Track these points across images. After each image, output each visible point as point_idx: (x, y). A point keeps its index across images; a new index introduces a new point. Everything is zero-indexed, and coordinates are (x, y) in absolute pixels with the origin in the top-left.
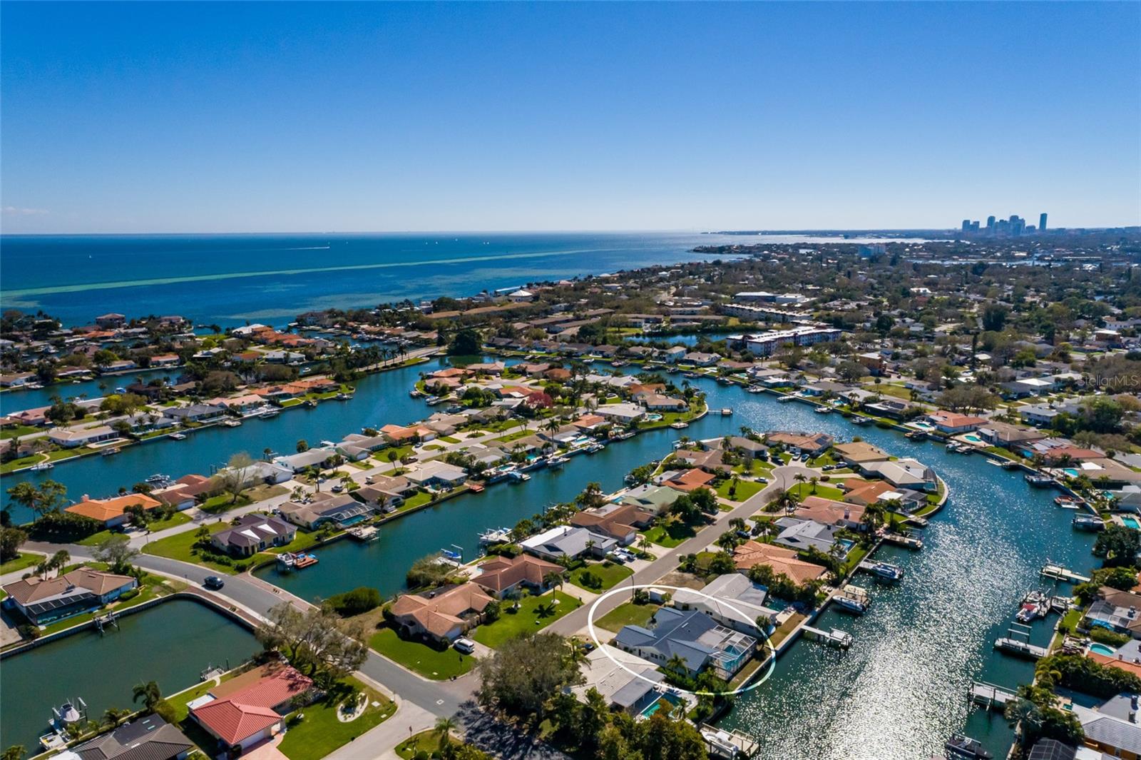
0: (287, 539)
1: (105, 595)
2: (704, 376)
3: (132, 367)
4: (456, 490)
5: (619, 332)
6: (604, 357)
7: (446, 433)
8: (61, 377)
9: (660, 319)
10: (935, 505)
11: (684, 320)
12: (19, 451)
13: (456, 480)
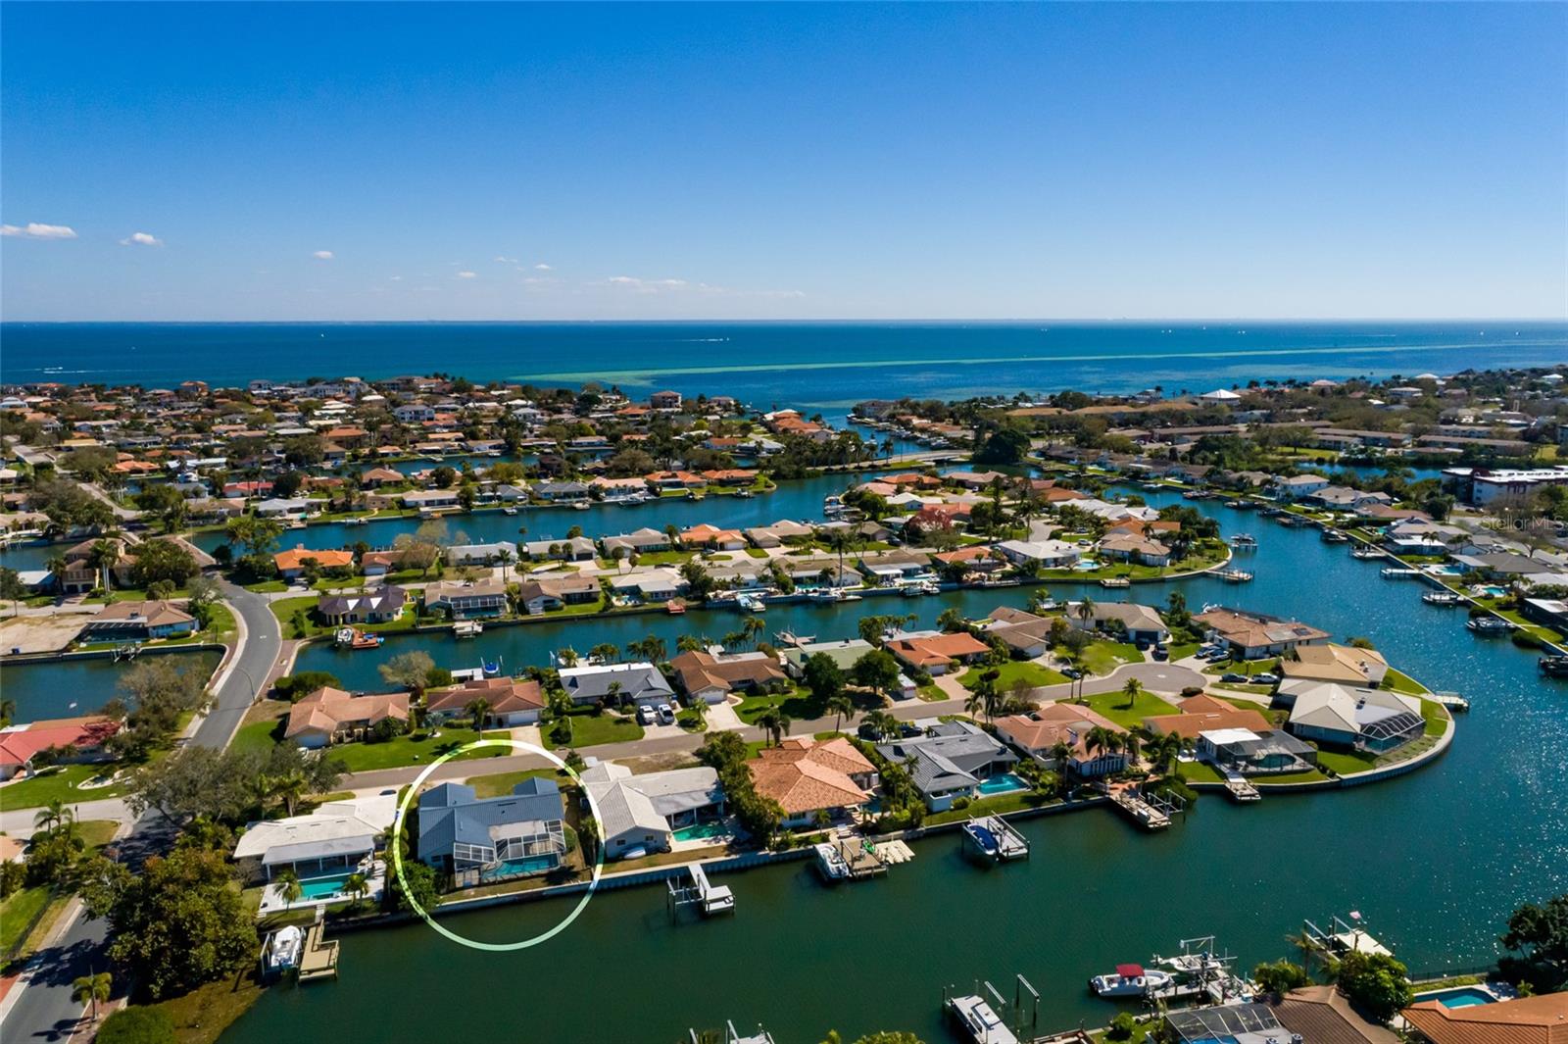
0: (385, 617)
1: (154, 628)
2: (1316, 526)
3: (601, 444)
4: (649, 605)
5: (1295, 454)
6: (1185, 483)
7: (763, 544)
8: (525, 447)
9: (1401, 441)
10: (1332, 775)
11: (1447, 444)
12: (353, 503)
13: (652, 593)
